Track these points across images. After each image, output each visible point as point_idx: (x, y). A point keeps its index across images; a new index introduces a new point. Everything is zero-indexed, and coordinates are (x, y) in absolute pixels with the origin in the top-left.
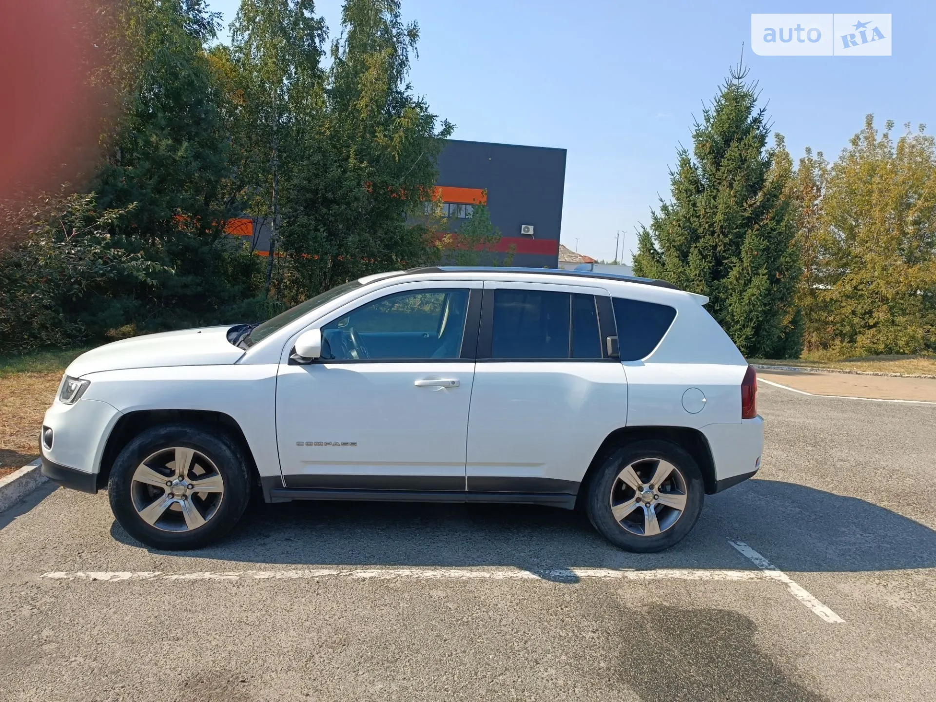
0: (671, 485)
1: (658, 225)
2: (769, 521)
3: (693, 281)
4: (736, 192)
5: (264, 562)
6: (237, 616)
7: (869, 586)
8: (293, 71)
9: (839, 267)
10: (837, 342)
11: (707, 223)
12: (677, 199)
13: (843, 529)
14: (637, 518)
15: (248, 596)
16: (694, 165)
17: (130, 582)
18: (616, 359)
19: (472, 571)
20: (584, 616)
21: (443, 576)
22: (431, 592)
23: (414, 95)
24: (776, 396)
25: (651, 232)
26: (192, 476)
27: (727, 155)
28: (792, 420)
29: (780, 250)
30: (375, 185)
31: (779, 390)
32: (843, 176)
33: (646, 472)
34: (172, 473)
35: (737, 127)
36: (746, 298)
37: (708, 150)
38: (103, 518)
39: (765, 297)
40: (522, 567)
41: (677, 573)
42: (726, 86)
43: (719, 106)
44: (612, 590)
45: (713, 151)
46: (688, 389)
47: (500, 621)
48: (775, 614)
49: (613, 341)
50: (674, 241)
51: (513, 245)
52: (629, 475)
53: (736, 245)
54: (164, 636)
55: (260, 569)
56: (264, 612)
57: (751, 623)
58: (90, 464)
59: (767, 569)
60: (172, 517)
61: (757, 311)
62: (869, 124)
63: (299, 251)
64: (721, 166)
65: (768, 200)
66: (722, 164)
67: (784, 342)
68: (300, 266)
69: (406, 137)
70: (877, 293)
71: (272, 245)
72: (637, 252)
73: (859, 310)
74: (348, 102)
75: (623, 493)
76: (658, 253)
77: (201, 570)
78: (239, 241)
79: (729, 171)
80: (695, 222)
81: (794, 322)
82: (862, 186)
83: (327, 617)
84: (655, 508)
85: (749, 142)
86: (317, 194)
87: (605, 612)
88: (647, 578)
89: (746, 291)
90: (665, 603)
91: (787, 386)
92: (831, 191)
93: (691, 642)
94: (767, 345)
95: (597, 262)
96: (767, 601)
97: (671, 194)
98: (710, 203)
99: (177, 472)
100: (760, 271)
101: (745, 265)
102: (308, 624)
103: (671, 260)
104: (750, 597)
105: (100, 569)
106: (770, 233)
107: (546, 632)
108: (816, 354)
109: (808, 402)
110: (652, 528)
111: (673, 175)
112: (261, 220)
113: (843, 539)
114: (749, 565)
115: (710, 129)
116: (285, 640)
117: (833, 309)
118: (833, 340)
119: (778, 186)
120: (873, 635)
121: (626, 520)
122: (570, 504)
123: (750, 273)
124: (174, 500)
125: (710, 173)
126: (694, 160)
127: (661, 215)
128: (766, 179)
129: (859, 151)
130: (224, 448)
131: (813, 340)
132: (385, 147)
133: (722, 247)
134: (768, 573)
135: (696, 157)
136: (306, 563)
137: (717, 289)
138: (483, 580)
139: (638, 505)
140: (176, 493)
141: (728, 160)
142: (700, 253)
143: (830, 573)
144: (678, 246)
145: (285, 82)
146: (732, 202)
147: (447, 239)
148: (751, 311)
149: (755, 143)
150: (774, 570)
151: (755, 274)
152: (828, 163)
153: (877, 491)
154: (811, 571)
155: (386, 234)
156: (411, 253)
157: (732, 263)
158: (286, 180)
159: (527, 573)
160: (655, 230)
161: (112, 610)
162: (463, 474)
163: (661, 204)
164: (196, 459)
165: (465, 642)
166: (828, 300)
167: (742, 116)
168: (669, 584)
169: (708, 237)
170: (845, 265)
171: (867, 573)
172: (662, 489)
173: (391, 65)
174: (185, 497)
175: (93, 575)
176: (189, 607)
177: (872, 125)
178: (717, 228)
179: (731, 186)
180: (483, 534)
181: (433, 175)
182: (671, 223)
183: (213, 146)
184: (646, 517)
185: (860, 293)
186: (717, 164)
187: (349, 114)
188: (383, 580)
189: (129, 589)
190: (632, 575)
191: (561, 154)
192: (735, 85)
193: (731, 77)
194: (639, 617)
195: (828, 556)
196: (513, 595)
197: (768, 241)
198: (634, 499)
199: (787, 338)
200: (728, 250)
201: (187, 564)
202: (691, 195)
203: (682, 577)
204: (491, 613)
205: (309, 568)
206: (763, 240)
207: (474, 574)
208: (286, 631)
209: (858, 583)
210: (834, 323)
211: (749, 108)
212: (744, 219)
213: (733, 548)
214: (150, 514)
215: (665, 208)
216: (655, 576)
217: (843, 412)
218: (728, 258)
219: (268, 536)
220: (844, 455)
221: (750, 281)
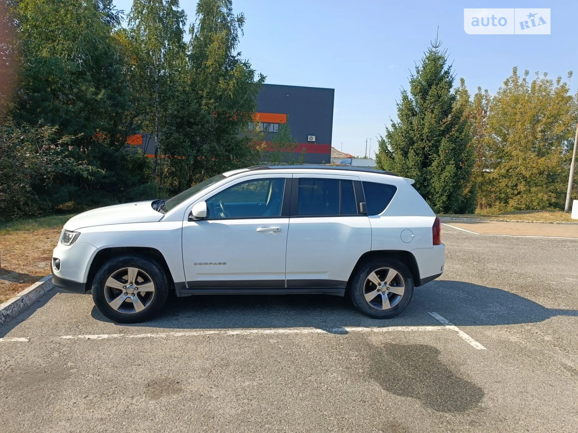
0: (396, 282)
1: (390, 136)
2: (450, 301)
3: (411, 168)
4: (436, 115)
5: (178, 328)
6: (169, 353)
7: (501, 332)
8: (167, 43)
9: (498, 158)
10: (497, 203)
11: (419, 134)
12: (401, 120)
13: (490, 305)
14: (378, 300)
15: (173, 344)
16: (411, 99)
17: (108, 339)
18: (365, 214)
19: (290, 330)
20: (351, 349)
21: (275, 332)
22: (269, 340)
23: (242, 58)
24: (459, 235)
25: (386, 140)
26: (137, 283)
27: (430, 93)
28: (467, 248)
29: (462, 150)
30: (219, 113)
31: (461, 232)
32: (500, 104)
33: (382, 275)
34: (126, 282)
35: (435, 77)
36: (442, 178)
37: (419, 91)
38: (86, 308)
39: (453, 178)
40: (317, 327)
41: (400, 328)
42: (429, 52)
43: (424, 64)
44: (365, 337)
45: (422, 91)
46: (404, 230)
47: (307, 353)
48: (450, 346)
49: (363, 205)
50: (399, 145)
51: (304, 149)
52: (373, 277)
53: (436, 147)
54: (132, 364)
55: (177, 331)
56: (183, 352)
57: (437, 350)
58: (82, 278)
59: (447, 325)
60: (128, 305)
61: (449, 186)
62: (515, 73)
63: (173, 155)
64: (427, 100)
65: (454, 120)
66: (427, 99)
67: (465, 204)
68: (174, 163)
69: (237, 83)
70: (520, 174)
71: (156, 151)
72: (378, 152)
73: (510, 184)
74: (201, 62)
75: (371, 287)
76: (390, 152)
77: (145, 333)
78: (135, 149)
79: (431, 103)
80: (412, 133)
81: (471, 192)
82: (510, 110)
83: (216, 353)
84: (388, 295)
85: (442, 85)
86: (183, 119)
87: (362, 347)
88: (384, 331)
89: (442, 174)
90: (393, 343)
91: (466, 229)
92: (493, 113)
93: (406, 360)
94: (455, 206)
95: (354, 158)
96: (446, 340)
97: (398, 117)
98: (420, 122)
99: (129, 281)
100: (450, 162)
101: (442, 158)
102: (206, 356)
103: (398, 156)
104: (437, 339)
105: (90, 333)
106: (456, 139)
107: (331, 357)
108: (485, 211)
109: (477, 238)
110: (386, 305)
111: (398, 105)
112: (149, 136)
113: (490, 309)
114: (438, 323)
115: (419, 78)
116: (196, 364)
117: (495, 184)
118: (495, 202)
119: (461, 111)
120: (501, 355)
121: (372, 301)
122: (342, 293)
123: (445, 163)
124: (128, 296)
125: (420, 104)
126: (410, 96)
127: (391, 129)
128: (453, 108)
129: (509, 89)
130: (154, 267)
131: (483, 203)
132: (225, 90)
133: (428, 148)
134: (447, 327)
135: (412, 95)
136: (201, 328)
137: (425, 173)
138: (297, 334)
139: (378, 293)
140: (128, 292)
141: (431, 96)
142: (415, 151)
143: (481, 326)
144: (402, 148)
145: (163, 50)
146: (433, 121)
147: (263, 145)
148: (445, 186)
149: (446, 86)
150: (451, 325)
151: (447, 164)
152: (491, 96)
153: (511, 285)
154: (471, 325)
155: (226, 143)
156: (242, 154)
157: (434, 157)
158: (164, 111)
159: (320, 330)
160: (388, 138)
161: (102, 353)
162: (284, 279)
163: (392, 123)
164: (139, 274)
165: (289, 363)
166: (491, 178)
167: (438, 70)
168: (395, 333)
169: (419, 142)
170: (501, 158)
171: (501, 326)
172: (392, 284)
173: (227, 40)
174: (133, 294)
175: (88, 336)
176: (142, 350)
177: (517, 73)
178: (425, 137)
179: (432, 112)
180: (295, 312)
181: (254, 106)
182: (398, 134)
183: (119, 91)
184: (383, 300)
185: (510, 174)
186: (424, 99)
187: (202, 70)
188: (243, 335)
189: (108, 343)
190: (376, 330)
191: (331, 92)
192: (434, 52)
193: (431, 47)
194: (379, 349)
195: (480, 318)
196: (313, 341)
197: (455, 144)
198: (376, 290)
199: (467, 202)
200: (432, 150)
201: (137, 330)
202: (409, 117)
203: (403, 330)
204: (302, 349)
205: (203, 331)
206: (452, 144)
207: (292, 331)
208: (196, 360)
209: (495, 331)
210: (495, 192)
211: (442, 65)
212: (440, 131)
213: (430, 315)
214: (115, 304)
215: (394, 125)
216: (388, 329)
217: (496, 243)
218: (431, 155)
219: (178, 316)
220: (494, 267)
221: (445, 168)
